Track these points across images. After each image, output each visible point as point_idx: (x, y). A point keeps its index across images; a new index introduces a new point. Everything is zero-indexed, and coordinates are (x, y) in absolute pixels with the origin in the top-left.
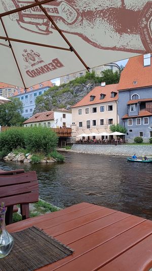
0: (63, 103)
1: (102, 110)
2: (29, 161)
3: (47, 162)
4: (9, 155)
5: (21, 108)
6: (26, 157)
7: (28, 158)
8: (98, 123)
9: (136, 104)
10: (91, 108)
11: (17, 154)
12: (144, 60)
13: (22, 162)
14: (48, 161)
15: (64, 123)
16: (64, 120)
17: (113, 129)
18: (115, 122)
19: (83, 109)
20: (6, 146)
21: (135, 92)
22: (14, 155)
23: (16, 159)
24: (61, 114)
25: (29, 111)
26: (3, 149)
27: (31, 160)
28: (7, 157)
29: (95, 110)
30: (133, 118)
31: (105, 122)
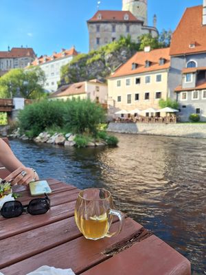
0: (93, 73)
1: (148, 81)
2: (72, 144)
3: (96, 146)
4: (41, 134)
5: (44, 80)
6: (67, 139)
7: (69, 139)
8: (142, 97)
9: (193, 73)
10: (133, 79)
11: (52, 134)
12: (204, 17)
13: (61, 144)
14: (97, 144)
15: (97, 98)
16: (97, 94)
17: (163, 105)
18: (164, 96)
19: (123, 80)
20: (36, 124)
21: (192, 58)
22: (49, 135)
23: (52, 141)
24: (94, 87)
25: (50, 84)
26: (32, 127)
27: (75, 143)
28: (38, 138)
29: (138, 81)
30: (188, 91)
31: (151, 96)
